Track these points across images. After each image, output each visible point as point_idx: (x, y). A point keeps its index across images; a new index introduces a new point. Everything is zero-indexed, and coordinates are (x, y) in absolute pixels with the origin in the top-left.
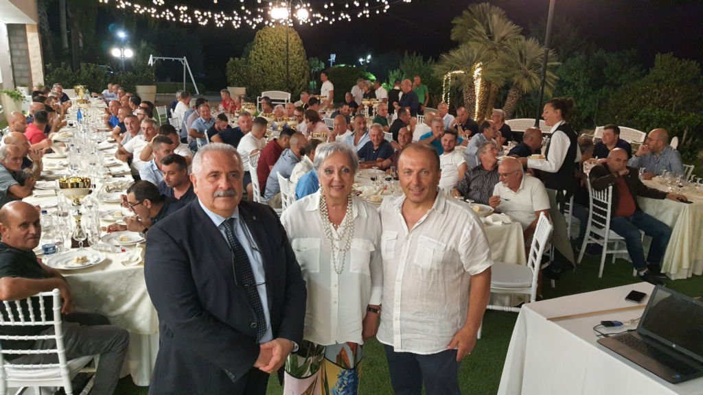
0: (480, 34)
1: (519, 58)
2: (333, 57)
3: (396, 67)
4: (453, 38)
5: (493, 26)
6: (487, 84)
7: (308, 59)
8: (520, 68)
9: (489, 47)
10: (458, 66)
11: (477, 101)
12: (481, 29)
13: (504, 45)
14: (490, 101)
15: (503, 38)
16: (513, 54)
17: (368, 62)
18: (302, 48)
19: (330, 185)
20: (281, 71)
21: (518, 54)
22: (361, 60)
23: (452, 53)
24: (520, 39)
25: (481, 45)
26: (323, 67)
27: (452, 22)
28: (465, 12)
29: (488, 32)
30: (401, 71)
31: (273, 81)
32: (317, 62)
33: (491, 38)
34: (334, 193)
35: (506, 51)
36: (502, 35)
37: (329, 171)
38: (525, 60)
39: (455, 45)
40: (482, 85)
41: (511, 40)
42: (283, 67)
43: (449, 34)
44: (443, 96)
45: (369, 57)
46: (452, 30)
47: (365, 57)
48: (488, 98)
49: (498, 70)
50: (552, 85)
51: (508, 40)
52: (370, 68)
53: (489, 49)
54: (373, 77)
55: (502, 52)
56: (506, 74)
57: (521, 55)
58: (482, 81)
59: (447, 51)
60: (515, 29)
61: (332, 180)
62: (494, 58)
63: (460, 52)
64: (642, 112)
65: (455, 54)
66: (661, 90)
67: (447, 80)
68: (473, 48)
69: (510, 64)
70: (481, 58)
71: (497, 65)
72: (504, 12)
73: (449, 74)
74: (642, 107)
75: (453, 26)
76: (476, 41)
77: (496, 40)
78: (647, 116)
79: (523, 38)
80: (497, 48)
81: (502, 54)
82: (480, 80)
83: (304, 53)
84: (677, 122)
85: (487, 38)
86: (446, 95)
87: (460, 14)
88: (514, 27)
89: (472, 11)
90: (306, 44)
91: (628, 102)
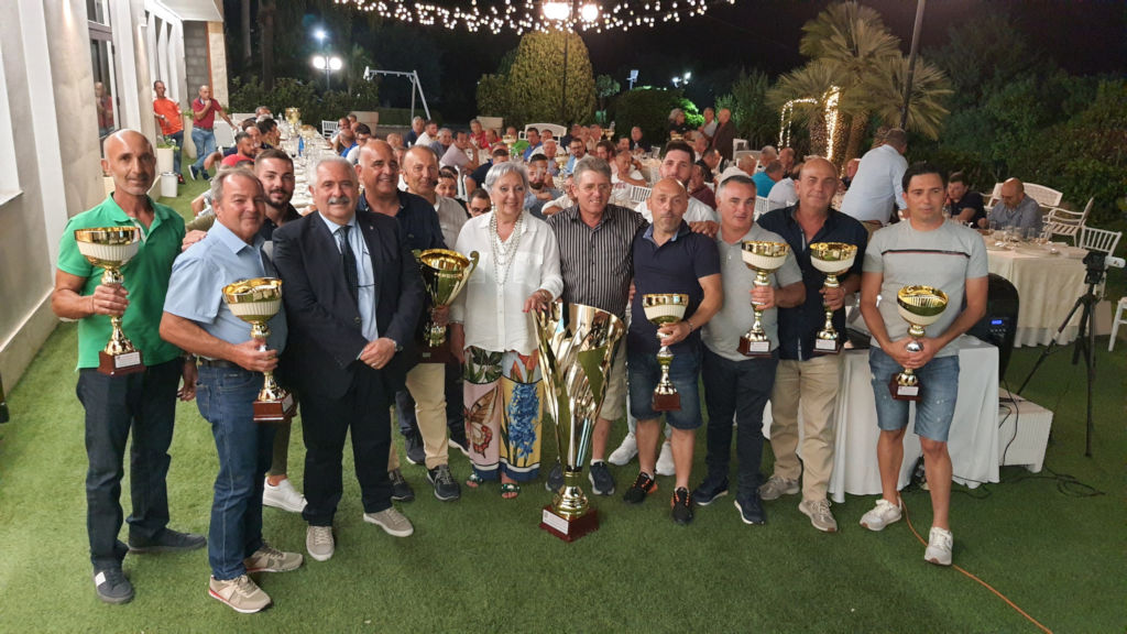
0: (838, 47)
1: (891, 82)
2: (634, 75)
3: (728, 91)
4: (802, 52)
5: (856, 36)
6: (845, 119)
7: (595, 77)
8: (894, 98)
9: (849, 65)
10: (802, 92)
11: (831, 142)
12: (840, 40)
13: (871, 63)
14: (850, 143)
15: (872, 54)
16: (882, 77)
17: (686, 83)
18: (587, 61)
19: (504, 202)
20: (555, 95)
21: (891, 77)
22: (676, 80)
23: (795, 73)
24: (895, 56)
25: (838, 63)
26: (618, 90)
27: (804, 28)
28: (822, 15)
29: (850, 45)
30: (734, 98)
31: (543, 109)
32: (610, 82)
33: (855, 53)
34: (508, 210)
35: (875, 72)
36: (871, 49)
37: (504, 189)
38: (902, 84)
39: (802, 62)
40: (839, 120)
41: (881, 57)
42: (558, 89)
43: (797, 45)
44: (781, 134)
45: (688, 76)
46: (803, 40)
47: (681, 75)
48: (847, 139)
49: (859, 100)
50: (937, 122)
51: (878, 57)
52: (688, 92)
53: (850, 70)
54: (692, 106)
55: (868, 73)
56: (872, 106)
57: (895, 77)
58: (839, 115)
59: (788, 70)
60: (891, 40)
61: (507, 198)
62: (855, 82)
63: (807, 73)
64: (1070, 165)
65: (801, 76)
66: (1102, 134)
67: (787, 111)
68: (825, 67)
69: (879, 91)
70: (837, 81)
71: (858, 91)
72: (878, 16)
73: (790, 104)
74: (1072, 157)
75: (805, 33)
76: (832, 56)
77: (861, 57)
78: (1076, 172)
79: (899, 53)
80: (861, 67)
81: (868, 77)
82: (836, 112)
83: (589, 69)
84: (1117, 180)
85: (849, 53)
86: (785, 133)
87: (814, 17)
88: (888, 37)
89: (834, 13)
90: (594, 55)
91: (1053, 151)
